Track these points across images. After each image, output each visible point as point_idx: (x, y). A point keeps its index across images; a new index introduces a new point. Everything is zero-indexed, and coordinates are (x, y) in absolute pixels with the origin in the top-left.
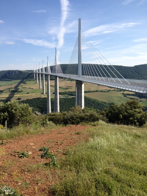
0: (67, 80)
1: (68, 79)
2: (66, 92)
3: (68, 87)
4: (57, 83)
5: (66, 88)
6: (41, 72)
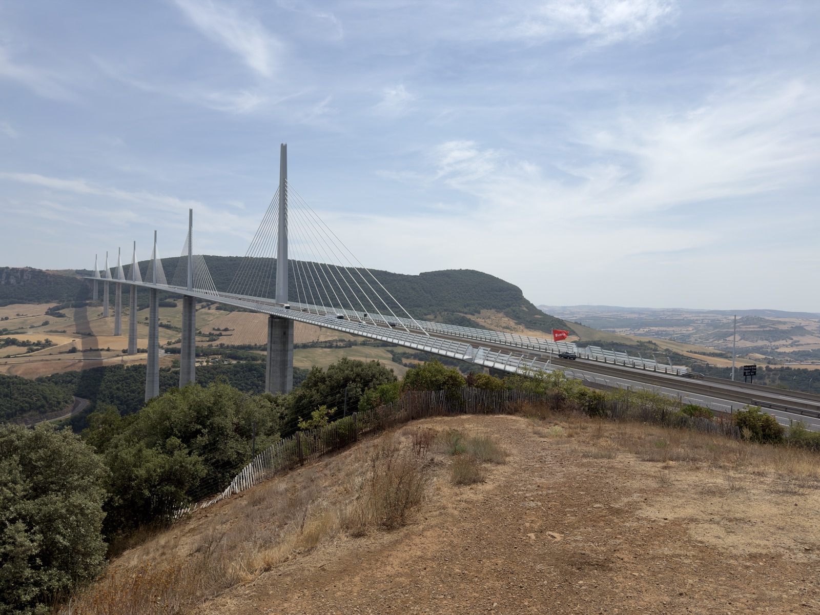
0: (214, 307)
1: (216, 305)
2: (211, 346)
3: (218, 332)
4: (190, 320)
5: (210, 334)
6: (123, 280)
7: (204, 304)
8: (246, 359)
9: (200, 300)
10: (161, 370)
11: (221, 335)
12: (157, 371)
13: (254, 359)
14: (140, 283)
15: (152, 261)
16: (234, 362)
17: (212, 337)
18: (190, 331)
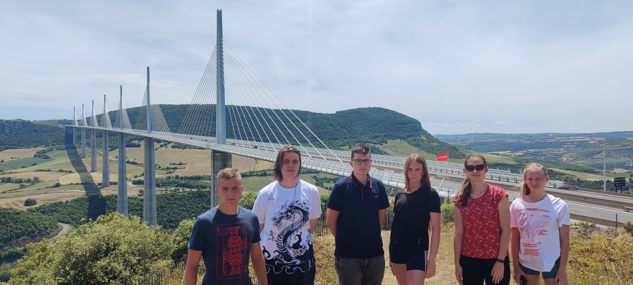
0: (170, 146)
1: (172, 144)
2: (169, 178)
3: (174, 166)
4: (150, 157)
6: (97, 127)
7: (163, 143)
8: (196, 187)
9: (159, 141)
10: (129, 198)
11: (176, 168)
12: (126, 199)
13: (203, 187)
14: (110, 128)
16: (187, 190)
17: (169, 170)
18: (150, 166)
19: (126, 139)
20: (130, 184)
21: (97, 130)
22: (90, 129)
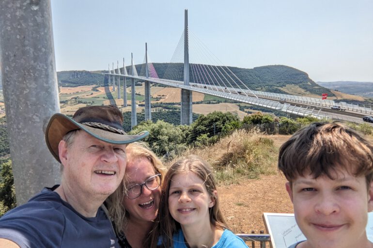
4: (148, 91)
5: (157, 98)
6: (120, 74)
7: (154, 84)
8: (172, 109)
9: (152, 83)
10: (137, 113)
11: (161, 98)
12: (136, 114)
13: (176, 109)
14: (127, 75)
15: (132, 66)
16: (167, 110)
17: (157, 99)
18: (148, 96)
19: (135, 81)
20: (137, 106)
21: (121, 76)
22: (117, 76)
